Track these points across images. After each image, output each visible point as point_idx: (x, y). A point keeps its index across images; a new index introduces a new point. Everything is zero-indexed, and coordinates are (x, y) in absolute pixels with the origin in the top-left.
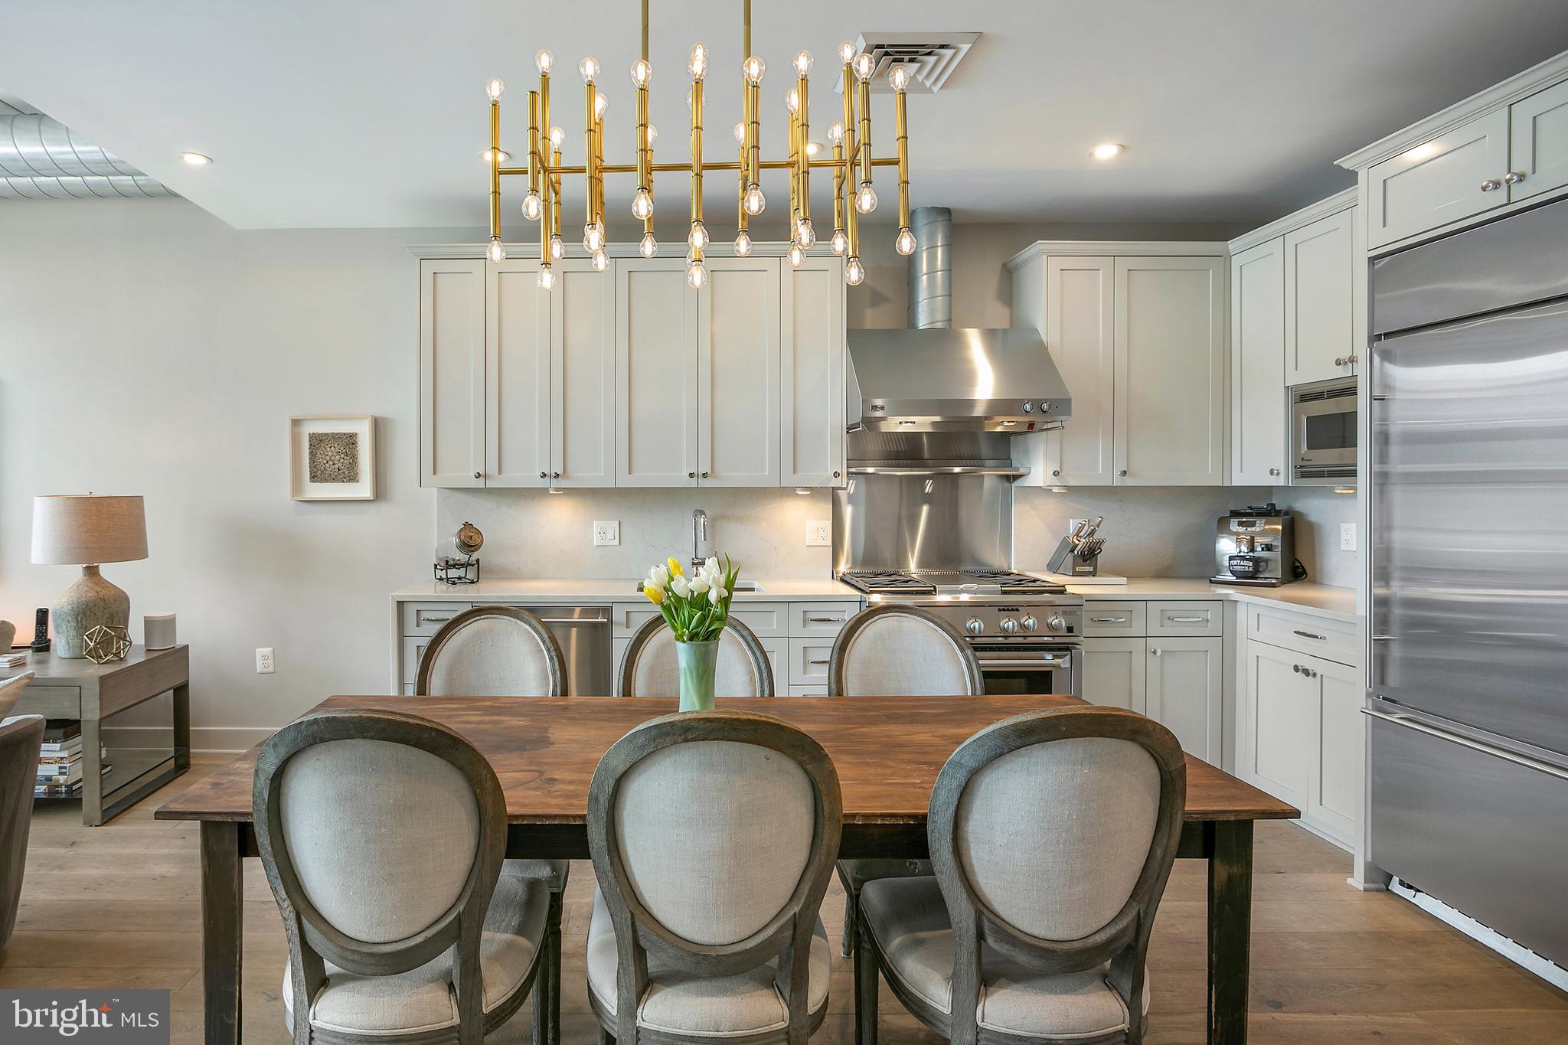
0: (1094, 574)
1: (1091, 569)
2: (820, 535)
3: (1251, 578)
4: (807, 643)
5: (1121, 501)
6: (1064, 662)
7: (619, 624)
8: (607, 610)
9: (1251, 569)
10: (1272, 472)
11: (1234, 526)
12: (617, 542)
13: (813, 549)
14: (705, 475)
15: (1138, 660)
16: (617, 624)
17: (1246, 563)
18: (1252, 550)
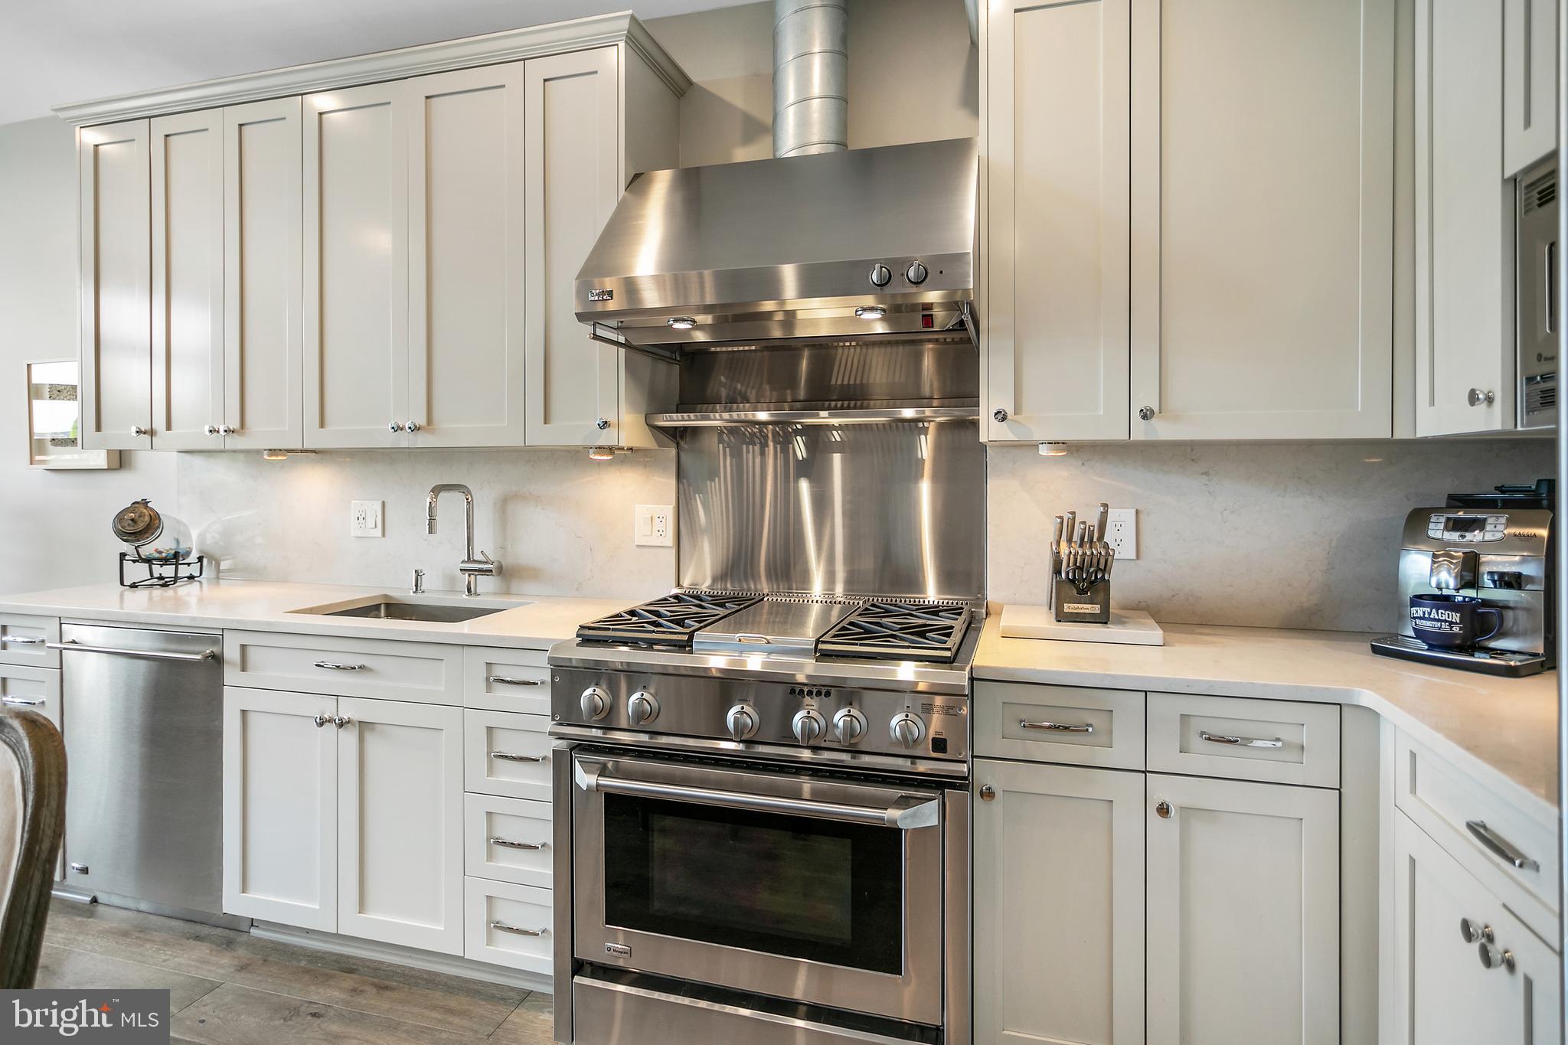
0: (1103, 619)
1: (1096, 609)
2: (655, 529)
3: (1460, 649)
4: (494, 720)
5: (1206, 473)
6: (927, 814)
7: (232, 664)
8: (217, 640)
9: (1456, 629)
10: (1473, 398)
11: (1436, 529)
12: (378, 532)
13: (645, 550)
14: (415, 429)
15: (1128, 822)
16: (227, 662)
17: (1444, 615)
18: (1474, 583)
